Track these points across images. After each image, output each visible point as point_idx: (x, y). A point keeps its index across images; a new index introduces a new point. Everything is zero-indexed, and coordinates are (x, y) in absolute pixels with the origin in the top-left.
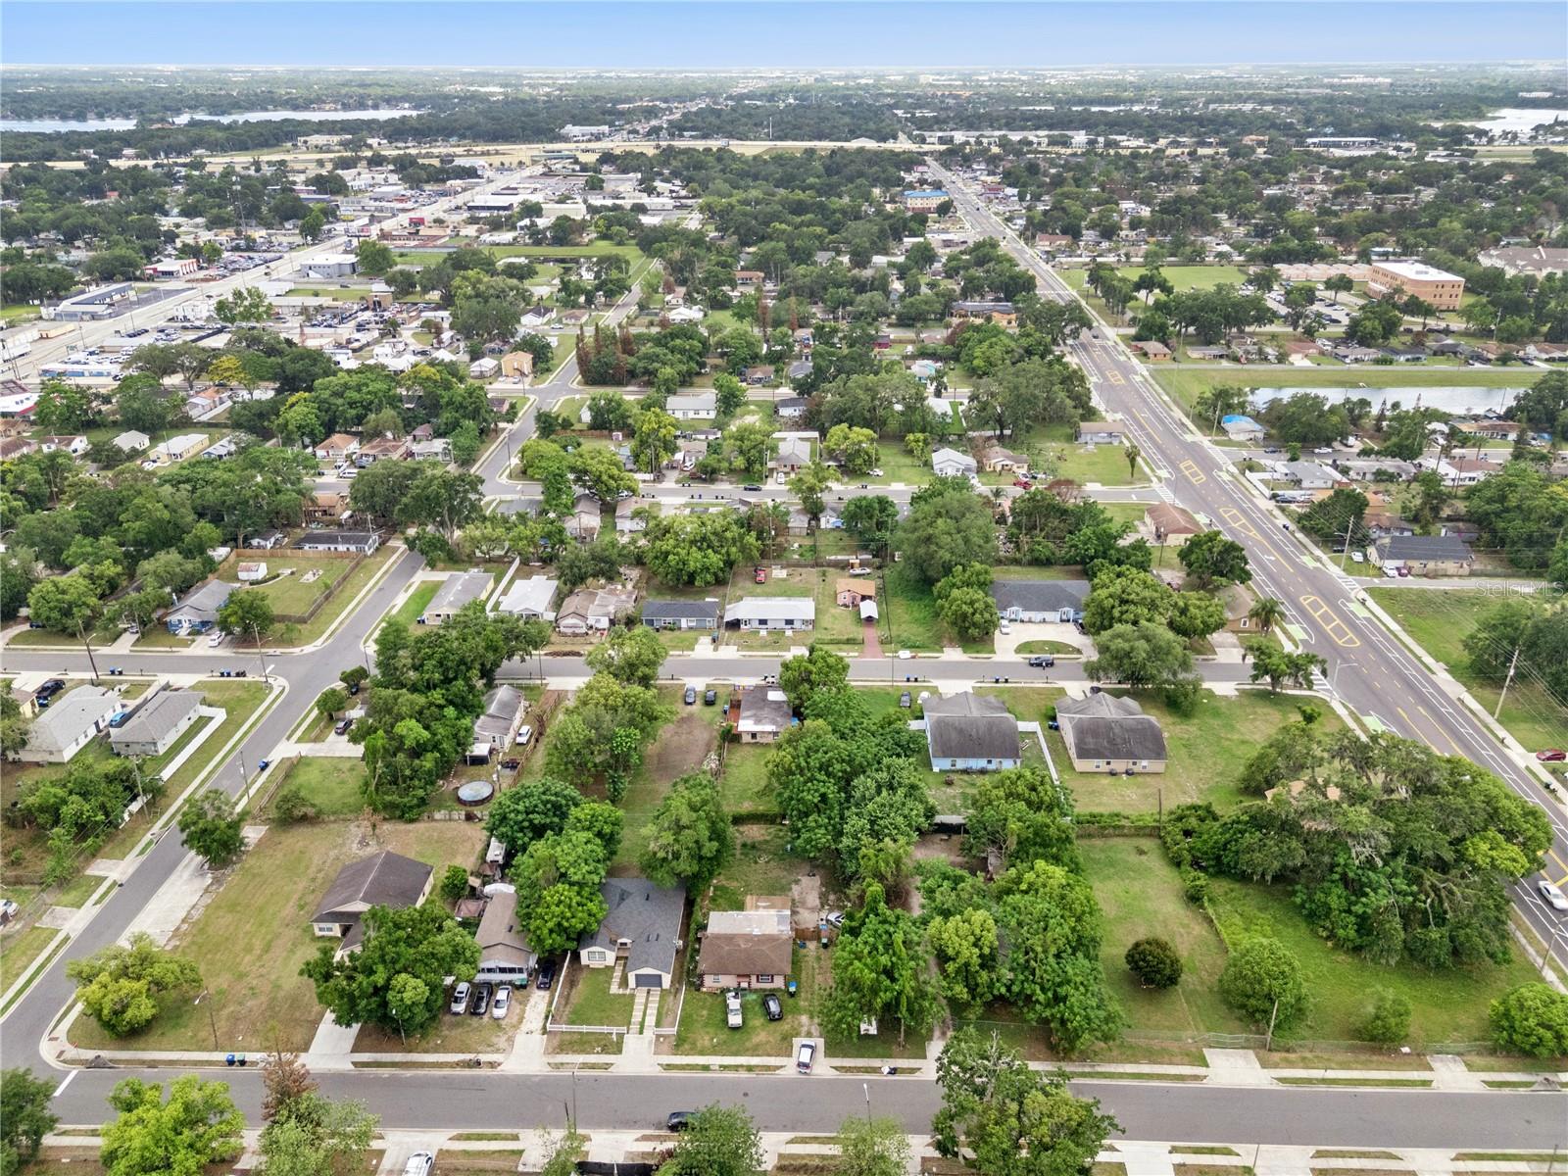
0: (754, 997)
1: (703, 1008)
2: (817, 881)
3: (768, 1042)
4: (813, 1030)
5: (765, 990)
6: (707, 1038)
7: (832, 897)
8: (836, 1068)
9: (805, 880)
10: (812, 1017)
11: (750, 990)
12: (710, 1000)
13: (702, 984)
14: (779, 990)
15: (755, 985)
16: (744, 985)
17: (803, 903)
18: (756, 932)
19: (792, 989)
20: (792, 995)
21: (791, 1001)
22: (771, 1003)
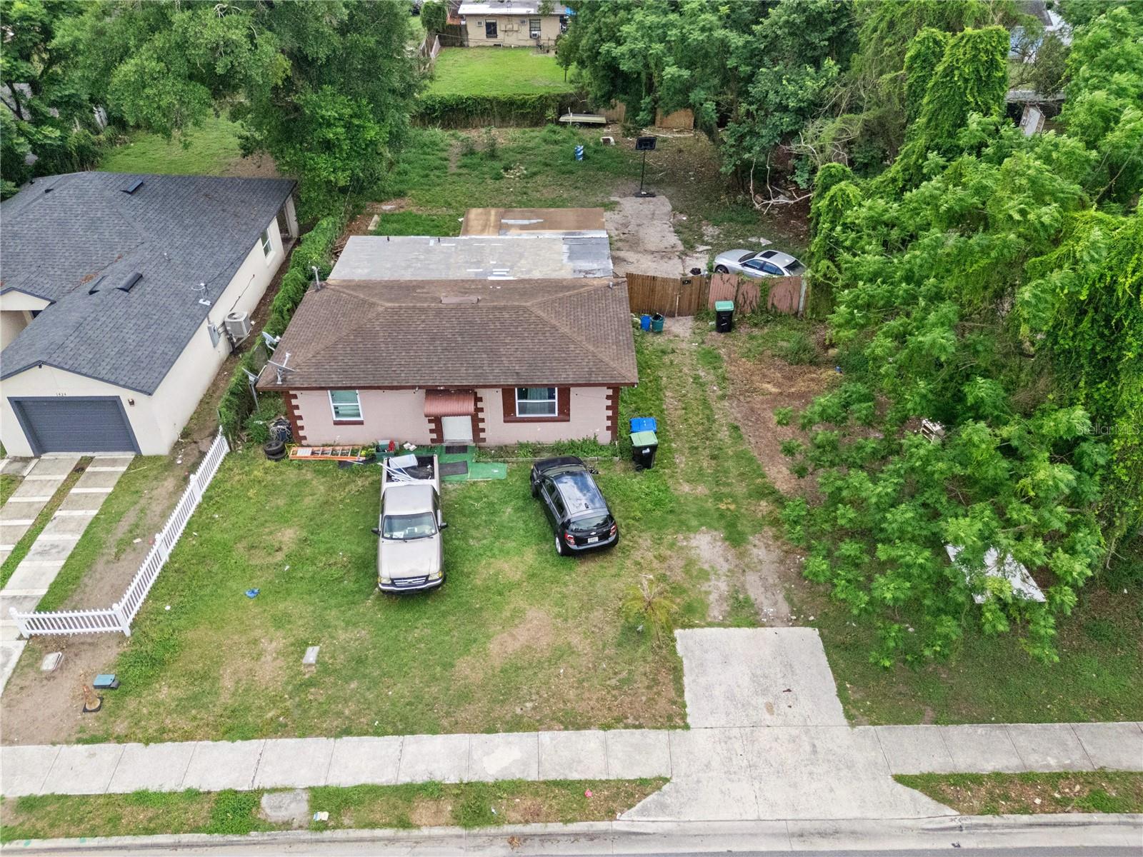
0: (497, 471)
1: (283, 519)
2: (662, 204)
3: (561, 654)
4: (755, 591)
5: (536, 449)
6: (273, 643)
7: (710, 231)
8: (928, 784)
9: (631, 206)
10: (735, 538)
11: (479, 449)
12: (320, 486)
13: (292, 435)
14: (591, 445)
15: (498, 431)
16: (458, 430)
17: (634, 243)
18: (499, 274)
19: (644, 438)
20: (642, 460)
21: (639, 482)
22: (567, 489)
